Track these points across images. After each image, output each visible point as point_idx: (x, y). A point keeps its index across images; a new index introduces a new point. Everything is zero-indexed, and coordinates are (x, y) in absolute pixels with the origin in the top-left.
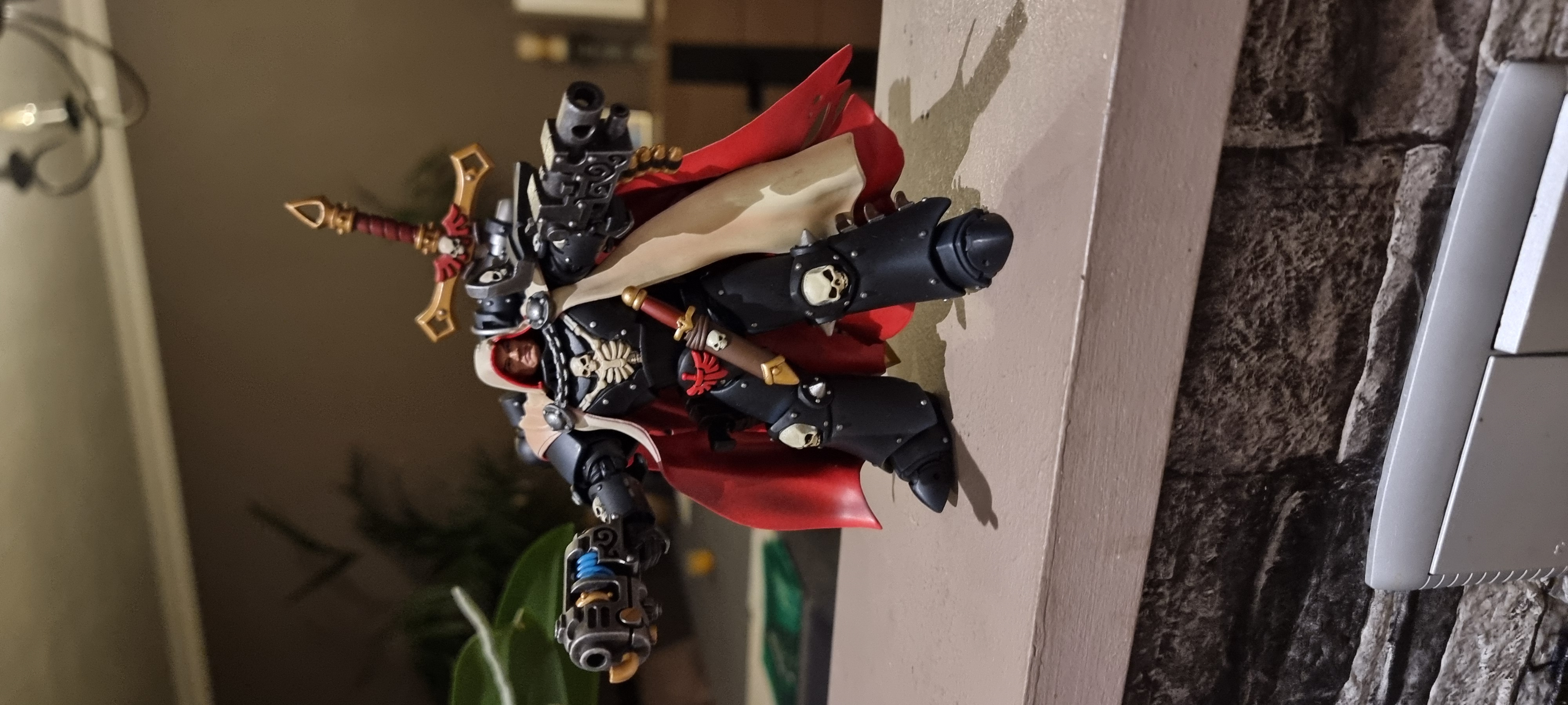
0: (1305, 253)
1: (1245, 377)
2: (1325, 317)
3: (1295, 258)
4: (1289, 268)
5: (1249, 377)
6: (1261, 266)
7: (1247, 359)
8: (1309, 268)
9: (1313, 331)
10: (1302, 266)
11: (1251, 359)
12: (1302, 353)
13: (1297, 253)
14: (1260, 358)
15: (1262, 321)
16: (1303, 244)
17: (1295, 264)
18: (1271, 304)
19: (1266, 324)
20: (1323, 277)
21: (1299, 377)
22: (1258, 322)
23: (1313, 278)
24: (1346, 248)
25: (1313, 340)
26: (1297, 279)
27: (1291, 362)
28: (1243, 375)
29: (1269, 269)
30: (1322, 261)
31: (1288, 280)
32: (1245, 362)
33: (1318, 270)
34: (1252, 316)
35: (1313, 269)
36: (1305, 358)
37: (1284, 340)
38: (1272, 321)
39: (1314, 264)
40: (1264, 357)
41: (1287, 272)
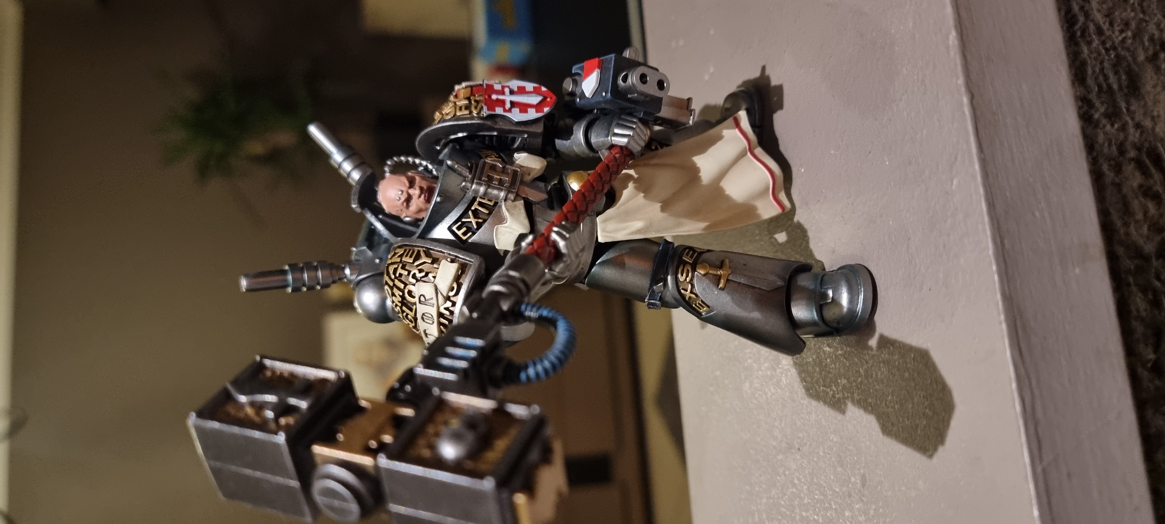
0: (1111, 24)
1: (1106, 145)
2: (1155, 86)
3: (1105, 27)
4: (1103, 38)
5: (1110, 145)
6: (1079, 33)
7: (1101, 126)
8: (1120, 38)
9: (1150, 103)
10: (1113, 36)
11: (1104, 126)
12: (1148, 123)
13: (1104, 23)
14: (1112, 125)
15: (1100, 87)
16: (1107, 16)
17: (1108, 33)
18: (1102, 69)
19: (1105, 90)
20: (1136, 49)
21: (1156, 148)
22: (1096, 89)
23: (1128, 49)
24: (1144, 24)
25: (1152, 111)
26: (1115, 48)
27: (1142, 133)
28: (1104, 143)
29: (1087, 34)
30: (1129, 34)
31: (1107, 50)
32: (1101, 129)
33: (1130, 41)
34: (1090, 81)
35: (1123, 41)
36: (1153, 129)
37: (1128, 109)
38: (1110, 87)
39: (1124, 35)
40: (1116, 126)
41: (1103, 43)
